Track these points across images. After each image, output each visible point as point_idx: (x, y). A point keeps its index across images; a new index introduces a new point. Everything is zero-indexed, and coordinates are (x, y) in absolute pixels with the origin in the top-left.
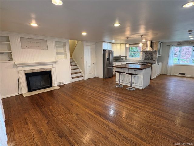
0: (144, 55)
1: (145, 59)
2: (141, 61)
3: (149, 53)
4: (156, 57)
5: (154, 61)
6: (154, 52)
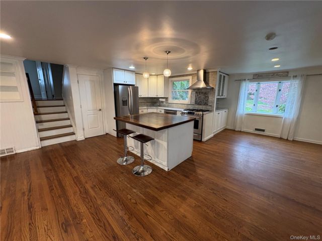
0: (195, 95)
1: (197, 103)
2: (190, 106)
3: (202, 93)
4: (214, 101)
5: (210, 107)
6: (209, 90)
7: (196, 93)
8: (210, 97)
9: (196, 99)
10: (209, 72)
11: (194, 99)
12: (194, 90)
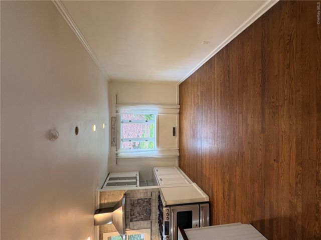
0: (135, 223)
1: (148, 218)
2: (154, 228)
3: (132, 210)
4: (143, 190)
5: (153, 194)
6: (128, 200)
7: (131, 221)
8: (139, 197)
9: (142, 219)
10: (101, 205)
11: (142, 222)
12: (126, 225)
